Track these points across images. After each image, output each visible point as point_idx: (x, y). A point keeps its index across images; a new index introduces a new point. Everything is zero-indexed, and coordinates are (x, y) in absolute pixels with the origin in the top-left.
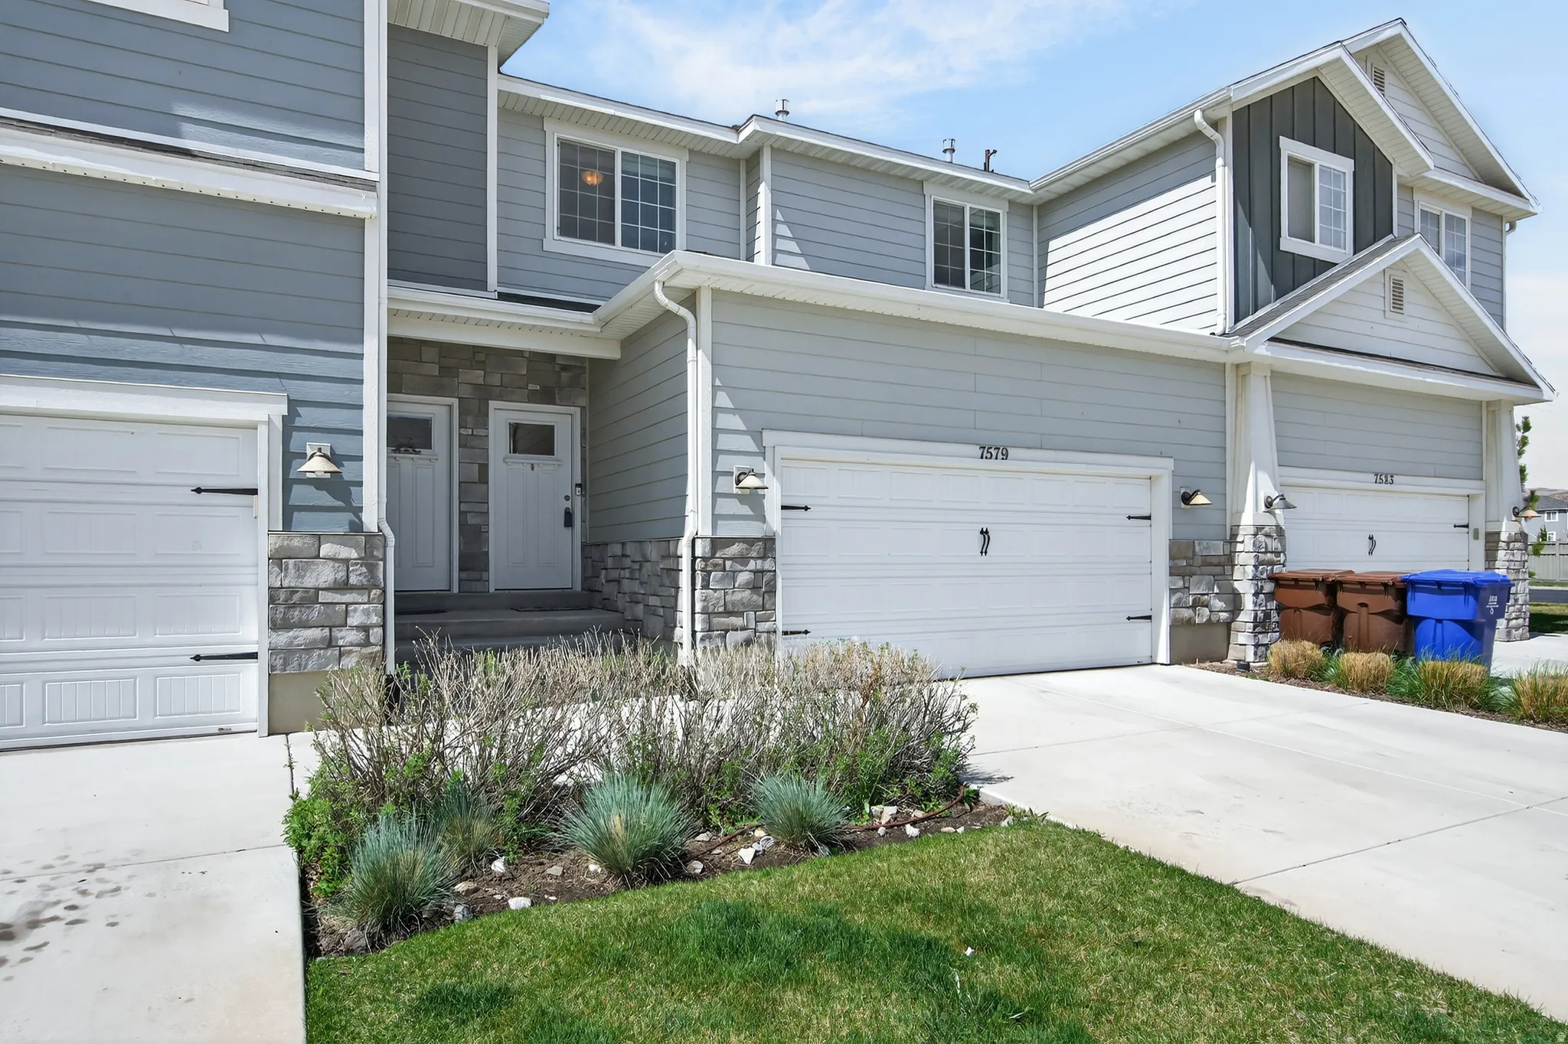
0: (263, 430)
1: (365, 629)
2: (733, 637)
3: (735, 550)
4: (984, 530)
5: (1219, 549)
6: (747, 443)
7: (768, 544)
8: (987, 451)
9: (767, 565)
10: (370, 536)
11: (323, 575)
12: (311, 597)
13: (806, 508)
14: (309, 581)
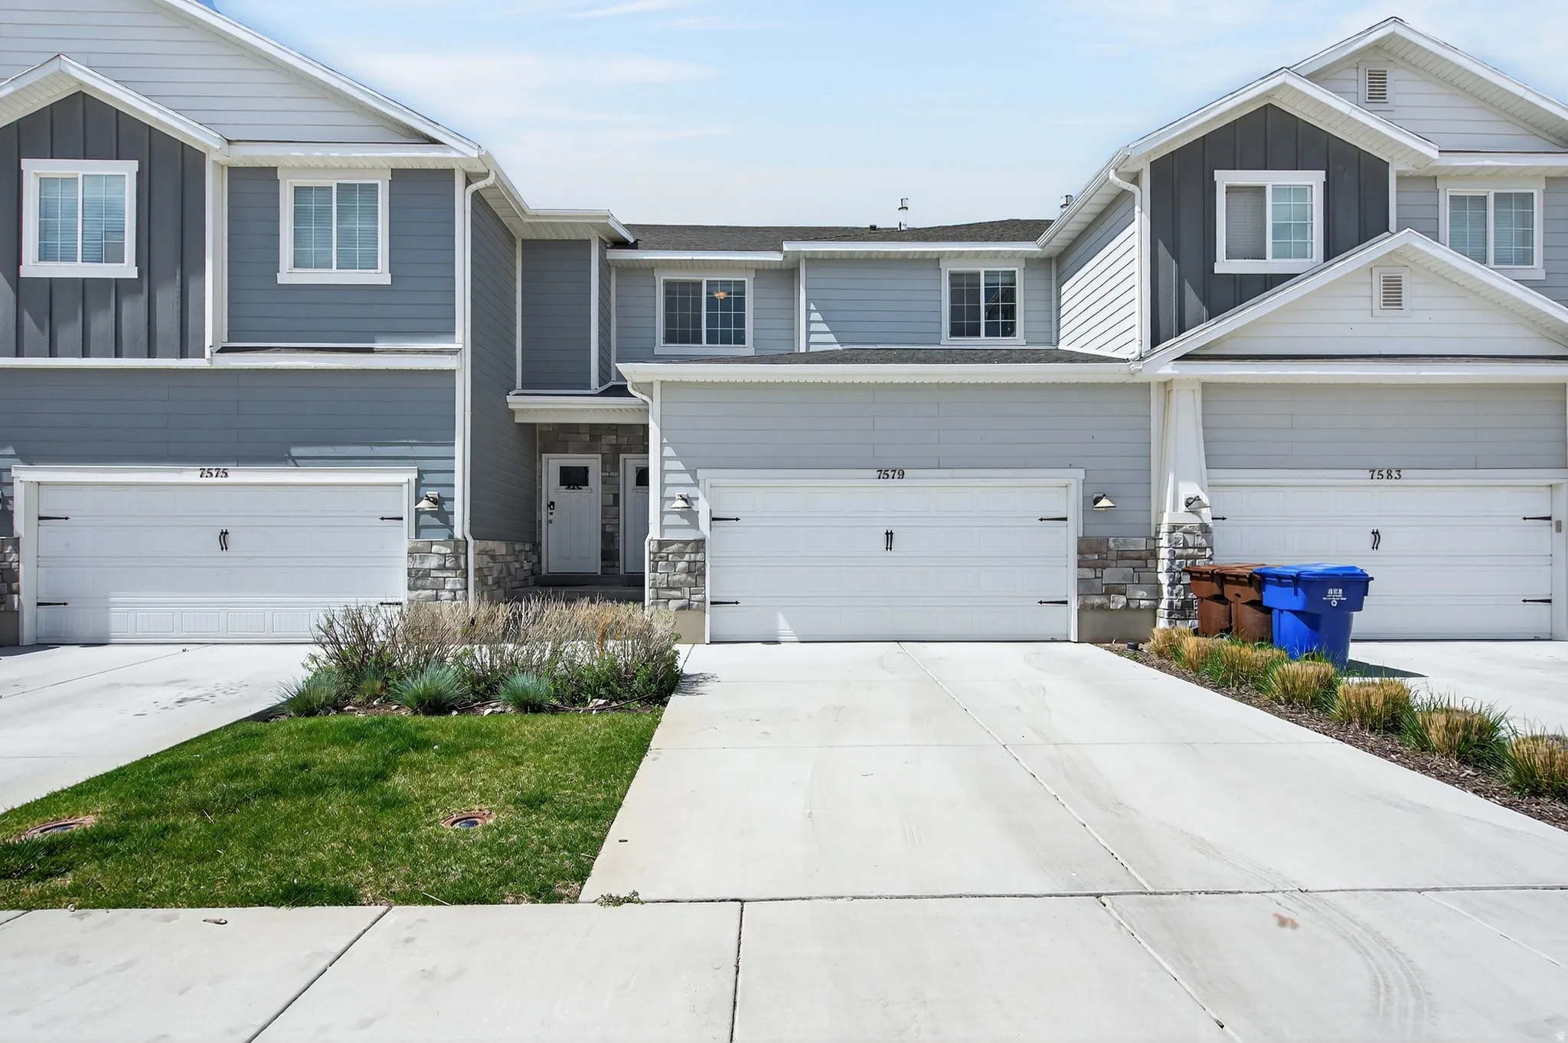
0: (406, 487)
1: (454, 591)
2: (673, 604)
3: (675, 547)
4: (889, 532)
5: (1141, 545)
6: (687, 478)
7: (700, 545)
8: (883, 473)
9: (699, 557)
10: (457, 541)
11: (432, 562)
12: (427, 574)
13: (737, 519)
14: (426, 566)
